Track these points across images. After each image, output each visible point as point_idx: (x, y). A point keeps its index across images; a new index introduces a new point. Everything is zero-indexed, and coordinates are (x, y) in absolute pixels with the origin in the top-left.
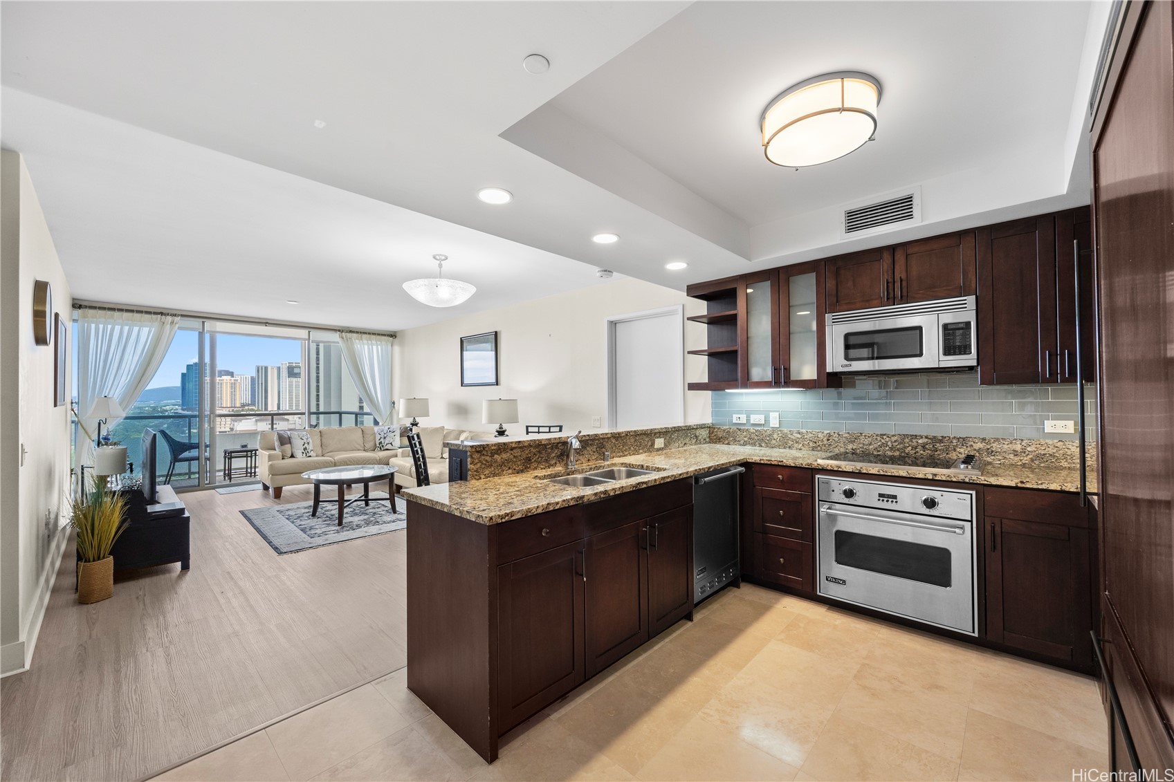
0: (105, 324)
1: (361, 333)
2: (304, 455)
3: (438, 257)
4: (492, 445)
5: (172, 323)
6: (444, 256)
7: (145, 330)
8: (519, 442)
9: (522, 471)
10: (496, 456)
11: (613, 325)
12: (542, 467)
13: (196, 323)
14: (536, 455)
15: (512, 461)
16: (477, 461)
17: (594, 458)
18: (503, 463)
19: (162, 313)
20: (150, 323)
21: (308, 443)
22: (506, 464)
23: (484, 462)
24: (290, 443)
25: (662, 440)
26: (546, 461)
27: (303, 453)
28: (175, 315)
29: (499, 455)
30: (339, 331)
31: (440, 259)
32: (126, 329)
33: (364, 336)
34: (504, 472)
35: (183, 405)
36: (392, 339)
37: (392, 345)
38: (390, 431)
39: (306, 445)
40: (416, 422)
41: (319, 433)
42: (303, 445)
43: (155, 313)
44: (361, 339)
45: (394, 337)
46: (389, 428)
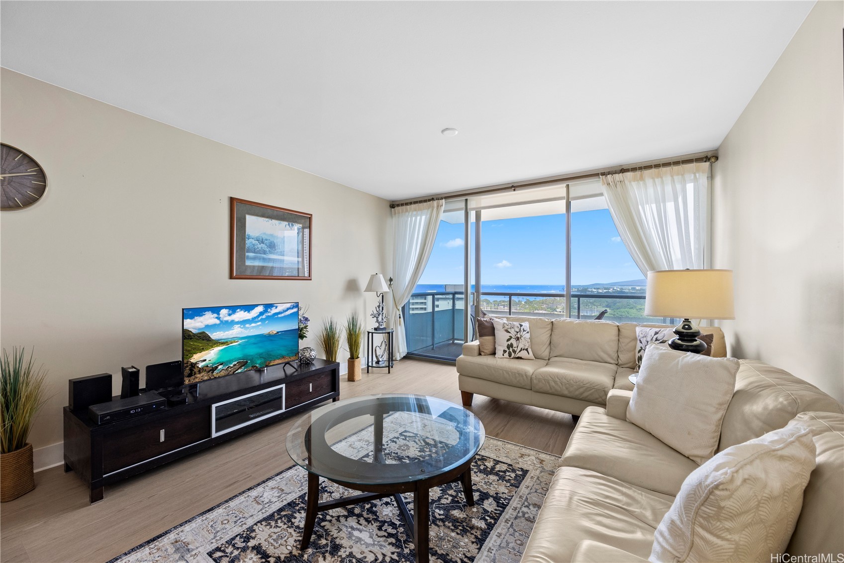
2: (506, 355)
5: (438, 207)
13: (460, 202)
20: (426, 211)
24: (493, 335)
27: (505, 351)
30: (603, 174)
32: (414, 218)
33: (647, 172)
36: (708, 164)
37: (711, 177)
38: (657, 340)
39: (513, 341)
40: (690, 328)
41: (550, 326)
42: (508, 340)
43: (429, 200)
44: (642, 178)
45: (713, 160)
46: (656, 333)
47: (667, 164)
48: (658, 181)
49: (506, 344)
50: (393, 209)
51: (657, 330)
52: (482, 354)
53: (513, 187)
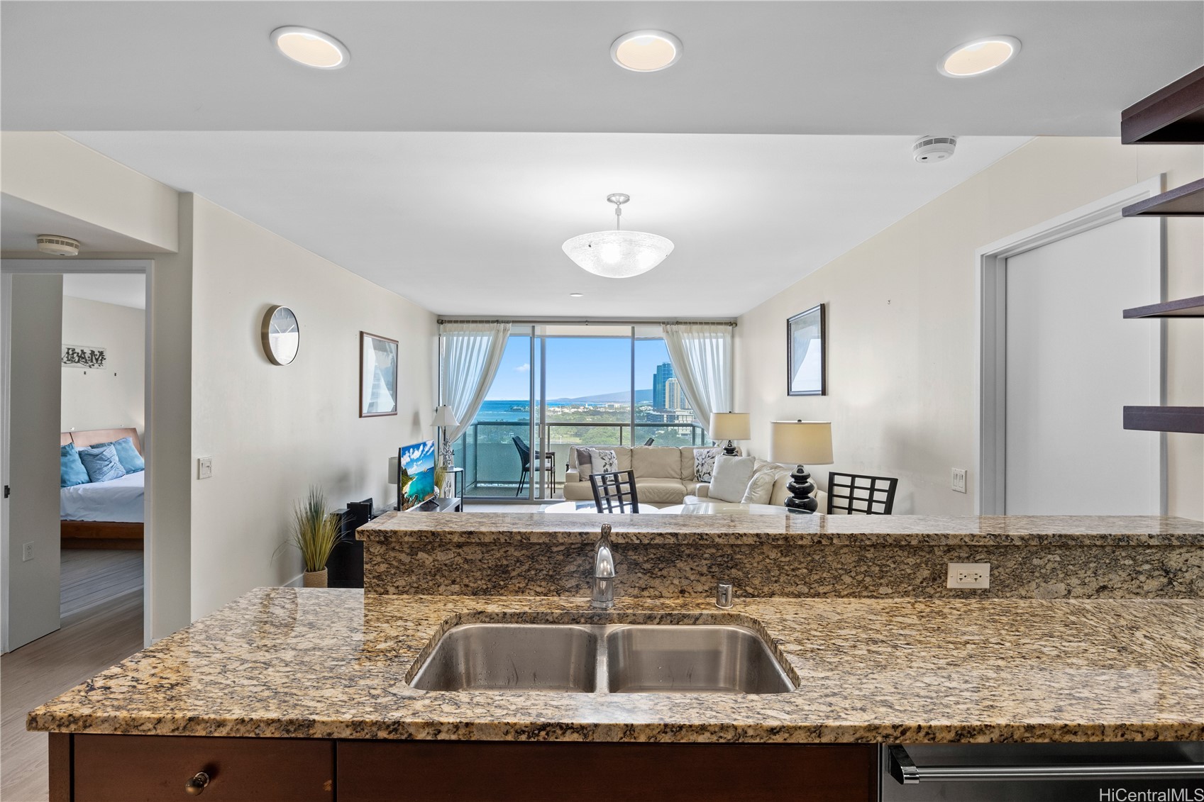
0: (458, 336)
1: (690, 323)
3: (613, 199)
4: (406, 533)
5: (505, 330)
6: (621, 195)
7: (485, 339)
8: (471, 533)
9: (486, 592)
10: (421, 555)
11: (998, 262)
12: (538, 589)
13: (526, 329)
14: (522, 563)
15: (458, 567)
16: (379, 559)
17: (700, 588)
18: (439, 570)
19: (497, 321)
20: (489, 333)
21: (611, 465)
22: (446, 573)
23: (395, 563)
24: (591, 462)
25: (983, 570)
26: (551, 578)
28: (508, 322)
29: (428, 552)
30: (664, 323)
31: (619, 200)
32: (472, 338)
33: (695, 327)
34: (442, 589)
35: (654, 406)
36: (731, 327)
37: (733, 337)
38: (709, 457)
39: (607, 467)
40: (731, 446)
41: (630, 453)
42: (604, 466)
43: (493, 322)
44: (691, 331)
45: (734, 325)
46: (708, 452)
47: (707, 323)
48: (701, 335)
49: (603, 469)
50: (442, 326)
51: (708, 450)
52: (583, 479)
53: (587, 321)
